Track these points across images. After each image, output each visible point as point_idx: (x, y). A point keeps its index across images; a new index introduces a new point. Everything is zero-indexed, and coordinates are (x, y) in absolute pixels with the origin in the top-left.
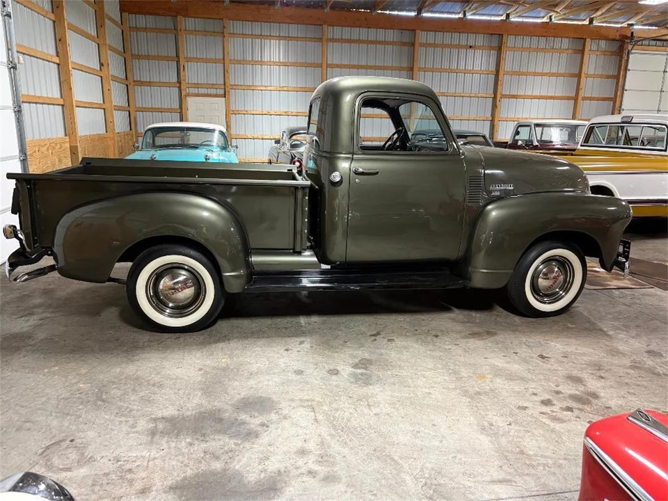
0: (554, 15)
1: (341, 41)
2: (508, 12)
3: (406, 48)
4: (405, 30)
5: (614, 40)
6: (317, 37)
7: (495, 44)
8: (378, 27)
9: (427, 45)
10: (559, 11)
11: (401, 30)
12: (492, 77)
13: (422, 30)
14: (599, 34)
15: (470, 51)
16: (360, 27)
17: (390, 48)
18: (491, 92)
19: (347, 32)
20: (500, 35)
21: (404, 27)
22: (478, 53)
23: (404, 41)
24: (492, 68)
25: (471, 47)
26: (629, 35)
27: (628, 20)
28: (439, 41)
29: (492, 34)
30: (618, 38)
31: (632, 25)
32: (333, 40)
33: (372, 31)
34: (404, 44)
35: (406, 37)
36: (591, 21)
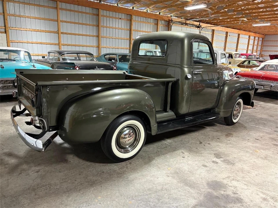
0: (148, 9)
1: (66, 10)
2: (133, 6)
3: (95, 17)
4: (94, 8)
5: (167, 21)
6: (54, 6)
7: (129, 18)
8: (82, 5)
9: (103, 16)
10: (151, 8)
11: (93, 8)
12: (128, 32)
13: (101, 9)
14: (162, 19)
15: (120, 20)
16: (74, 4)
17: (88, 15)
18: (128, 37)
19: (69, 6)
20: (130, 15)
21: (94, 7)
22: (123, 21)
23: (94, 13)
24: (129, 28)
25: (120, 19)
26: (171, 20)
27: (170, 14)
28: (108, 15)
29: (127, 14)
30: (168, 20)
31: (172, 16)
32: (62, 9)
33: (80, 7)
34: (94, 14)
35: (95, 12)
36: (160, 13)
